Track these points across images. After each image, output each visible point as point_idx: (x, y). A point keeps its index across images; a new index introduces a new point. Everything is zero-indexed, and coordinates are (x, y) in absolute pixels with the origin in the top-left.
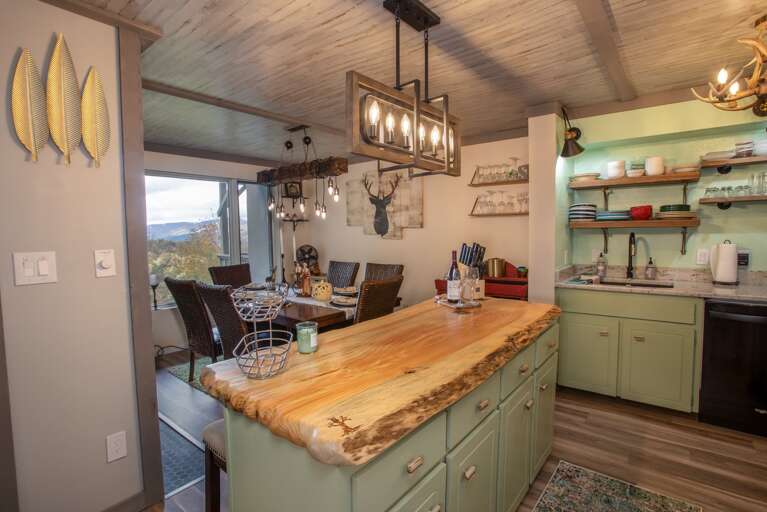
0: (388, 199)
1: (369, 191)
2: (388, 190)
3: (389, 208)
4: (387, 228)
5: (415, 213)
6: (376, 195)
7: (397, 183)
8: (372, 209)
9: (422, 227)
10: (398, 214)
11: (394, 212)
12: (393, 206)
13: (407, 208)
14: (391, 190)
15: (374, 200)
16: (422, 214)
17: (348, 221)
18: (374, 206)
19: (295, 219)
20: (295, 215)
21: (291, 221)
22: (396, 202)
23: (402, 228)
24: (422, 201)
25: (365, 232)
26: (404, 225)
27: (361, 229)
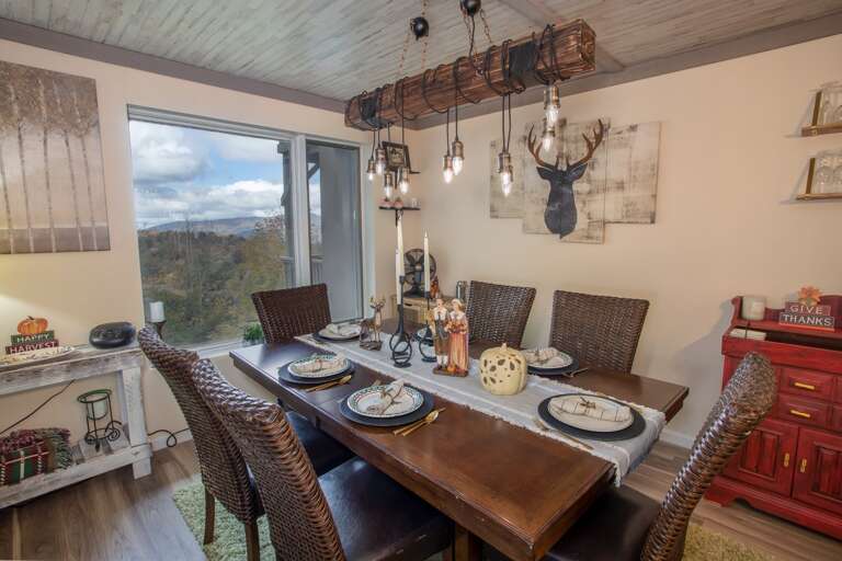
0: (579, 169)
1: (536, 156)
2: (578, 152)
3: (579, 186)
4: (574, 223)
5: (636, 193)
6: (552, 161)
7: (599, 138)
8: (544, 188)
9: (653, 222)
10: (600, 197)
11: (590, 193)
12: (589, 181)
13: (621, 186)
14: (585, 151)
15: (547, 172)
16: (655, 196)
17: (493, 210)
18: (548, 182)
19: (399, 206)
20: (398, 200)
21: (392, 208)
22: (597, 174)
23: (605, 223)
24: (655, 171)
25: (526, 229)
26: (610, 217)
27: (518, 223)
